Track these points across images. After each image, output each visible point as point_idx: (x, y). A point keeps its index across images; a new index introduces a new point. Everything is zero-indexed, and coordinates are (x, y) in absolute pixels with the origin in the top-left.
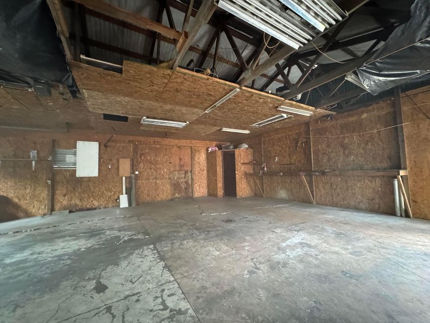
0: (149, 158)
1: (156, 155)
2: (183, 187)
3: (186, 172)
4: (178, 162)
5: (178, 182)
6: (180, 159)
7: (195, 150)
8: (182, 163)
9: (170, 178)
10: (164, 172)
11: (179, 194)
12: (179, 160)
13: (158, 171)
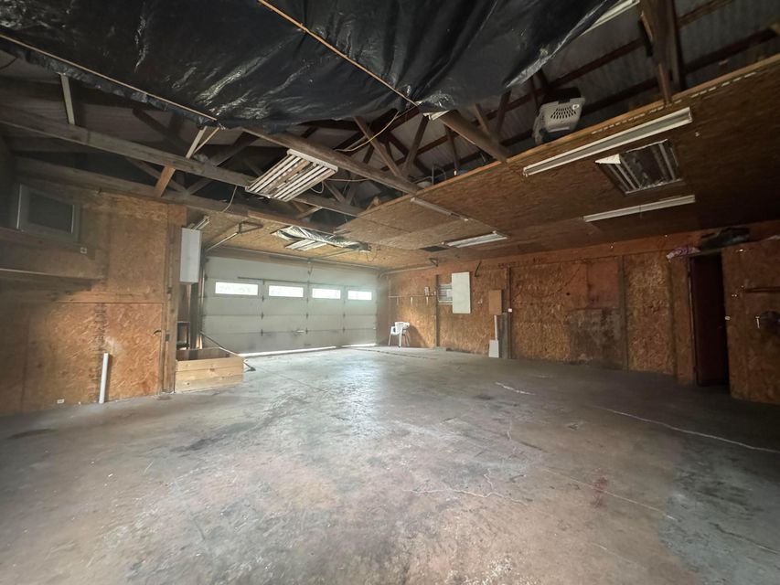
0: (529, 287)
1: (541, 282)
2: (598, 342)
3: (605, 313)
4: (584, 291)
5: (585, 332)
6: (590, 287)
7: (632, 262)
8: (594, 292)
9: (568, 323)
10: (556, 309)
11: (588, 356)
12: (586, 288)
13: (545, 308)
